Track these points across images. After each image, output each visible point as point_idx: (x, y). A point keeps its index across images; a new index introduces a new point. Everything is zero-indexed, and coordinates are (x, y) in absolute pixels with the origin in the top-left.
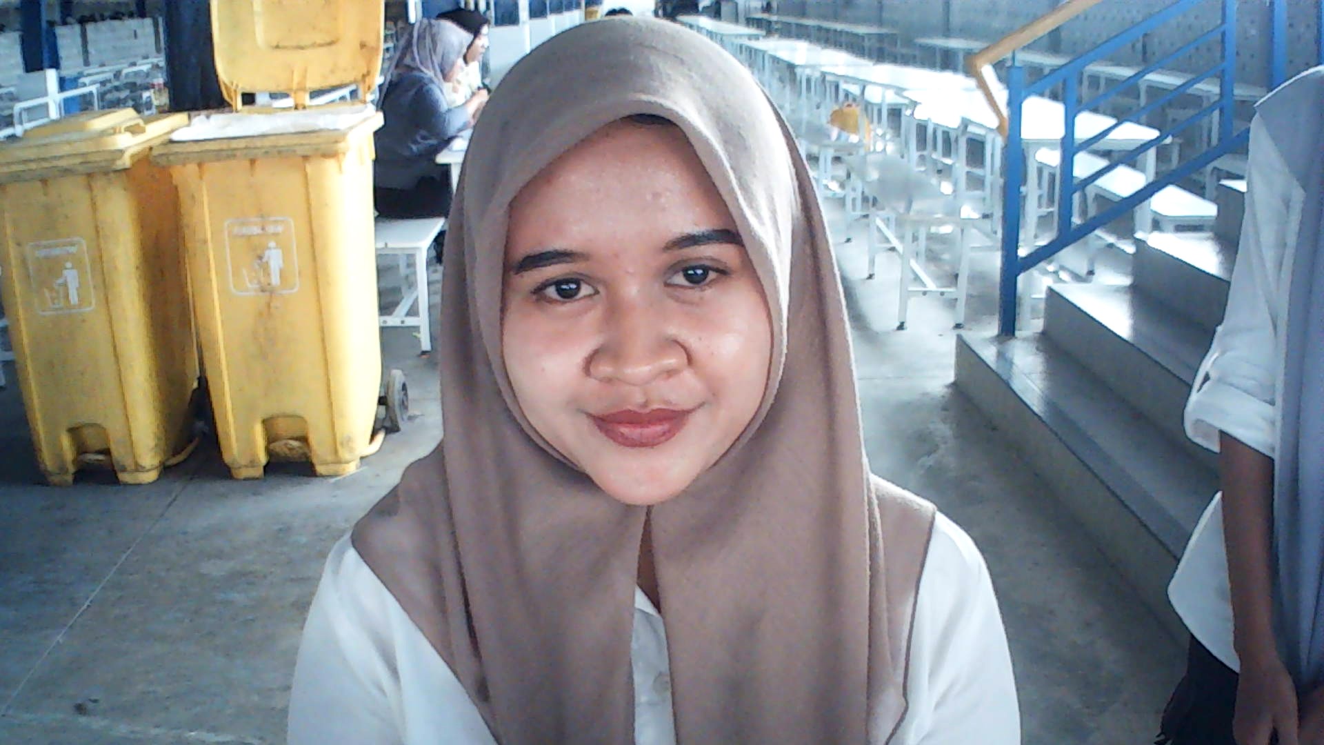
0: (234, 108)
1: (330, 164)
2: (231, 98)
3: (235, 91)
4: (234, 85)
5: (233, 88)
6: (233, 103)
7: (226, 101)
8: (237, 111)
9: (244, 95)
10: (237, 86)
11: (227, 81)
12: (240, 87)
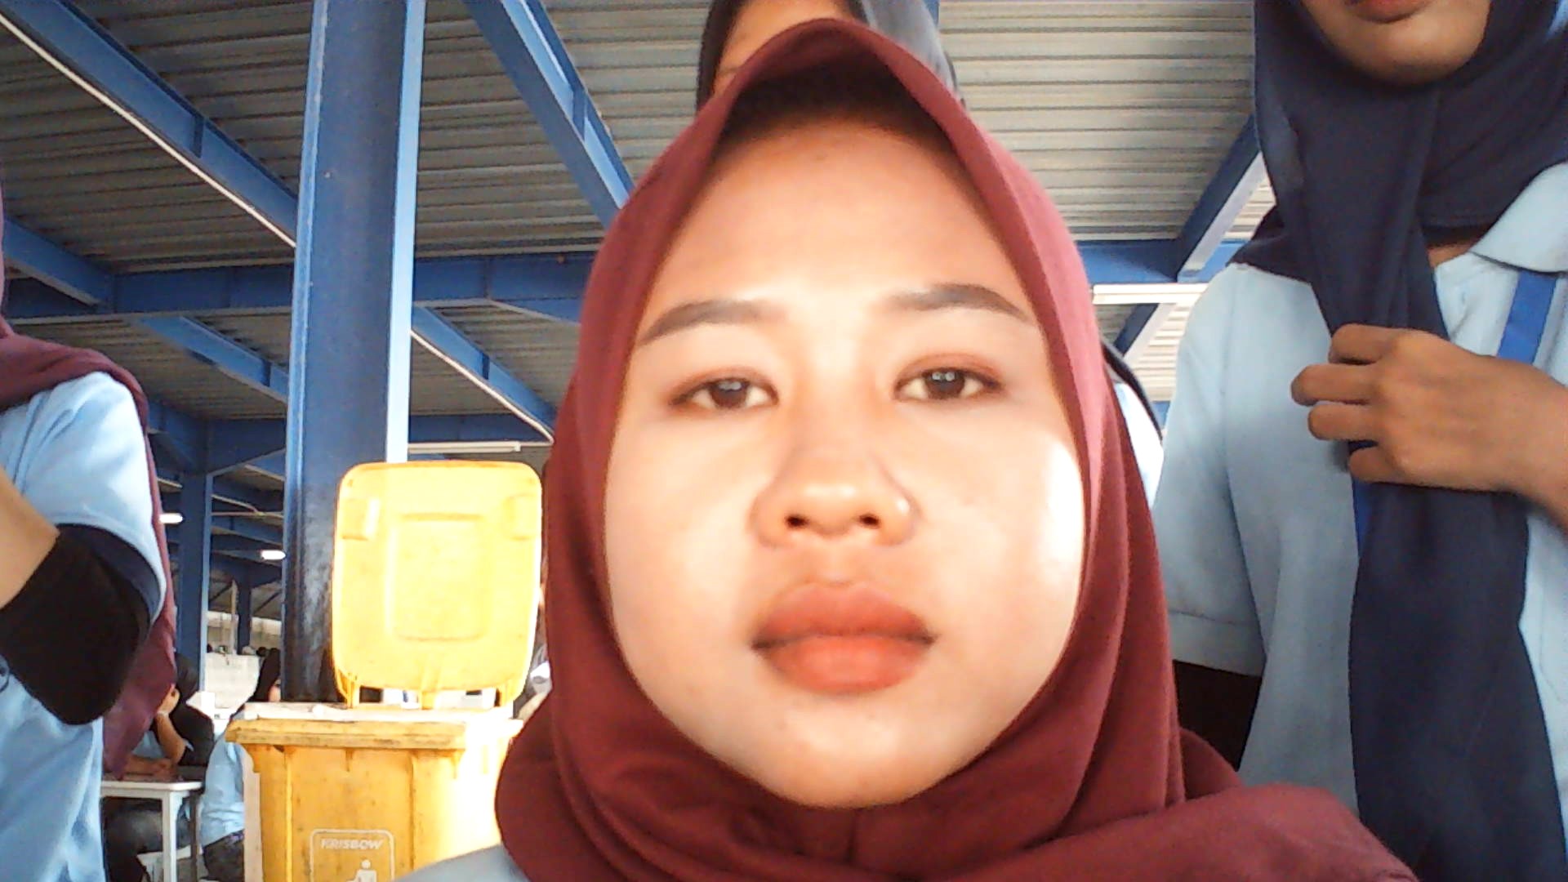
0: (349, 704)
1: (444, 762)
2: (347, 692)
3: (353, 684)
5: (351, 679)
6: (348, 698)
7: (340, 694)
8: (351, 707)
9: (362, 689)
10: (356, 678)
11: (345, 673)
12: (359, 679)
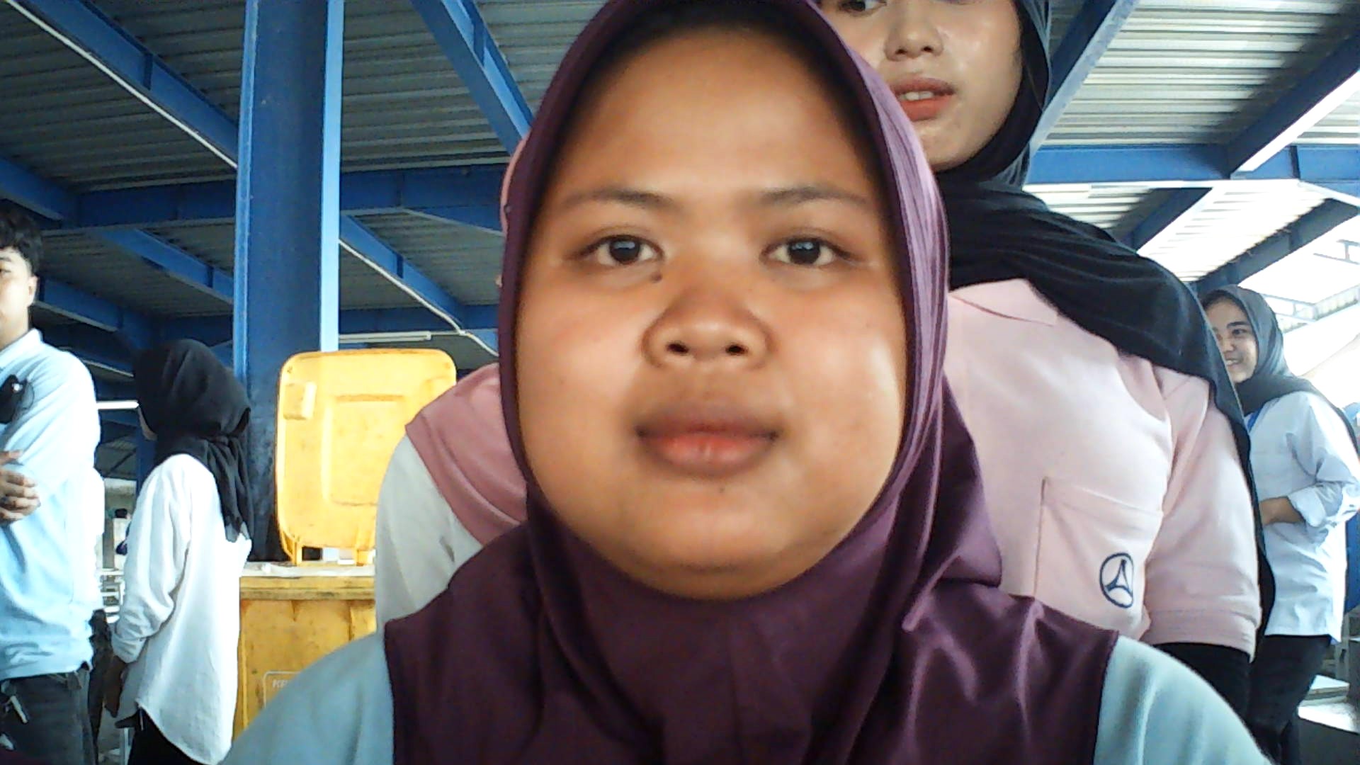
0: (293, 562)
2: (291, 552)
3: (296, 544)
4: (296, 537)
5: (294, 540)
6: (292, 557)
7: (285, 553)
8: (296, 565)
9: (304, 549)
10: (299, 539)
11: (288, 535)
12: (301, 540)
